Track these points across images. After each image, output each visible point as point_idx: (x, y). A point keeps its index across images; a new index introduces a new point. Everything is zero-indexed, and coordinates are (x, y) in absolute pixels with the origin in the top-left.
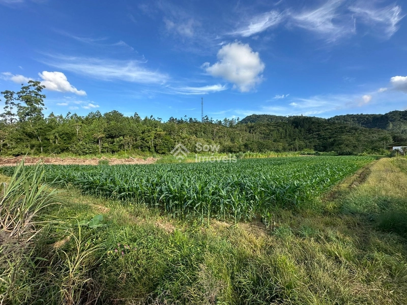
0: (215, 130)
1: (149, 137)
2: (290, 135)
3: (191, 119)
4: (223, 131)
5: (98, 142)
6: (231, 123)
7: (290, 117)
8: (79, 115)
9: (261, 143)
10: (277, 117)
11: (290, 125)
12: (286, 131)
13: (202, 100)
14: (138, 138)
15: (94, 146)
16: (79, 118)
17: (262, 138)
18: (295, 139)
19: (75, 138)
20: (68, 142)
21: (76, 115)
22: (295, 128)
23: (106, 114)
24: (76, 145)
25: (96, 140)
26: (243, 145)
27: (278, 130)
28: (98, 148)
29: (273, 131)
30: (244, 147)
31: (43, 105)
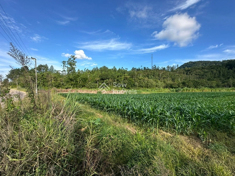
0: (161, 74)
1: (121, 79)
2: (223, 75)
3: (145, 68)
4: (166, 74)
5: (97, 82)
6: (172, 69)
7: (224, 61)
8: (89, 70)
9: (196, 81)
10: (211, 62)
11: (224, 67)
12: (220, 72)
13: (152, 56)
14: (115, 80)
15: (95, 84)
16: (89, 71)
17: (197, 78)
18: (229, 78)
19: (87, 80)
20: (85, 82)
21: (88, 69)
22: (229, 69)
23: (100, 68)
24: (88, 84)
25: (96, 81)
26: (181, 83)
27: (212, 72)
28: (97, 85)
29: (207, 72)
30: (182, 84)
31: (76, 66)
